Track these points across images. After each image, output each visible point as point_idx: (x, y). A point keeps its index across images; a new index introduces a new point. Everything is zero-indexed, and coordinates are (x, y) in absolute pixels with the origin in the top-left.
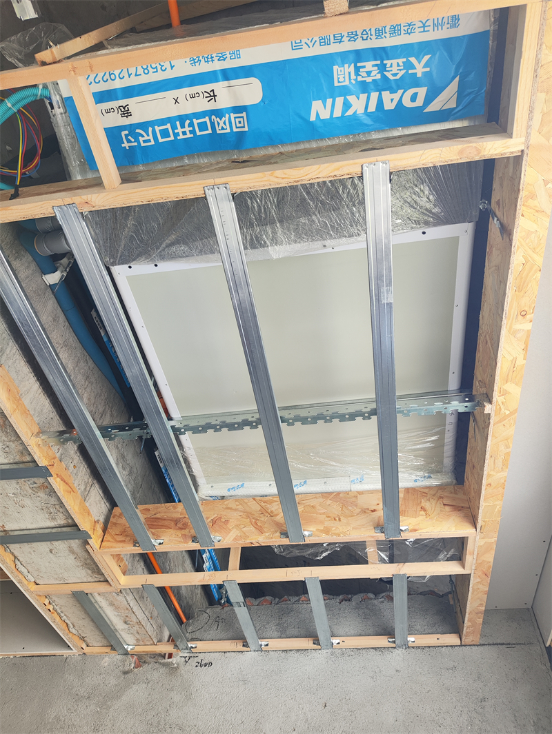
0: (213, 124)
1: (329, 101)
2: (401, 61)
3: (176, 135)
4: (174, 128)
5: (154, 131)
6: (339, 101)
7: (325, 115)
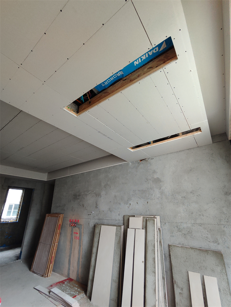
0: (117, 75)
3: (111, 80)
4: (110, 79)
5: (107, 82)
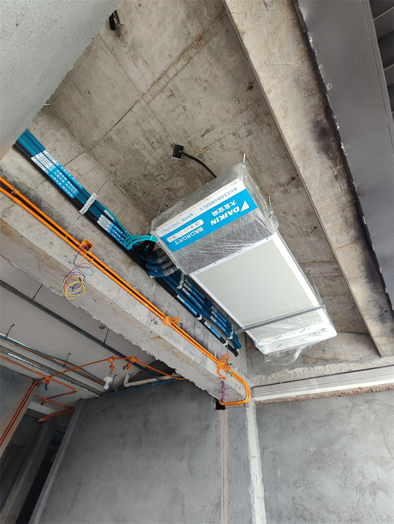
1: (215, 220)
2: (228, 204)
6: (217, 219)
7: (215, 223)
